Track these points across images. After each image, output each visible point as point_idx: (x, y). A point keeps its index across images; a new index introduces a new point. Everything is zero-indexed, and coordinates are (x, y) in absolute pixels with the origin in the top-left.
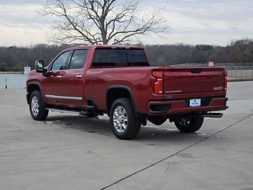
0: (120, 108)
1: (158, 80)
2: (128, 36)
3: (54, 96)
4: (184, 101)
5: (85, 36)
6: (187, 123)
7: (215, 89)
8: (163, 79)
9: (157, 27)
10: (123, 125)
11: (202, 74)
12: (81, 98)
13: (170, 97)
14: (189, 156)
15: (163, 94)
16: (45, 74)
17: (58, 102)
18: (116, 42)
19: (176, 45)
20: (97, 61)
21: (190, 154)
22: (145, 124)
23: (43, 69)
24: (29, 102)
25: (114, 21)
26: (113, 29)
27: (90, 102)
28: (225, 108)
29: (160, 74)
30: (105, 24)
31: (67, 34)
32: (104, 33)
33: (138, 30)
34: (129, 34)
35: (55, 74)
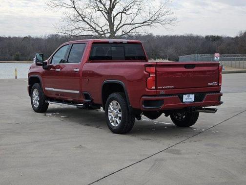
0: (115, 102)
1: (151, 75)
2: (135, 28)
3: (53, 89)
4: (177, 96)
5: (93, 28)
6: (182, 117)
7: (209, 84)
8: (156, 74)
9: (164, 19)
10: (117, 120)
11: (196, 69)
12: (78, 92)
13: (163, 92)
14: (178, 152)
15: (156, 89)
16: (45, 67)
17: (58, 95)
18: (123, 33)
19: (186, 35)
20: (94, 55)
21: (179, 151)
22: (139, 118)
23: (43, 62)
24: (31, 94)
25: (122, 13)
26: (121, 21)
27: (87, 96)
28: (219, 103)
29: (153, 69)
30: (112, 16)
31: (76, 25)
32: (112, 24)
33: (145, 22)
34: (136, 26)
35: (54, 68)
